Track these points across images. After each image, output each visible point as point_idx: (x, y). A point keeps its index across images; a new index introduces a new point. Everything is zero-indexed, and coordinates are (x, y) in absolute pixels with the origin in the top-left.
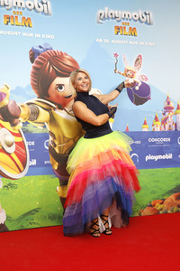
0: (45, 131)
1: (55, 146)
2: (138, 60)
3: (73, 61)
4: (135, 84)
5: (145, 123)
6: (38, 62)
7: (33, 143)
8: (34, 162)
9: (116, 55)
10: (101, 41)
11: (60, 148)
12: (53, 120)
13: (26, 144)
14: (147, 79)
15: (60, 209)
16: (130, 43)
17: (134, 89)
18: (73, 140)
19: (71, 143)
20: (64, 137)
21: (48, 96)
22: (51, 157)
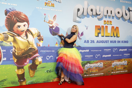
0: (11, 45)
1: (16, 52)
3: (25, 16)
4: (53, 27)
5: (57, 43)
6: (9, 16)
7: (5, 51)
8: (5, 59)
9: (45, 14)
10: (38, 8)
11: (18, 53)
12: (15, 41)
13: (2, 51)
14: (58, 25)
15: (17, 79)
16: (51, 10)
17: (52, 29)
18: (24, 49)
19: (23, 51)
20: (20, 48)
21: (13, 30)
22: (13, 56)
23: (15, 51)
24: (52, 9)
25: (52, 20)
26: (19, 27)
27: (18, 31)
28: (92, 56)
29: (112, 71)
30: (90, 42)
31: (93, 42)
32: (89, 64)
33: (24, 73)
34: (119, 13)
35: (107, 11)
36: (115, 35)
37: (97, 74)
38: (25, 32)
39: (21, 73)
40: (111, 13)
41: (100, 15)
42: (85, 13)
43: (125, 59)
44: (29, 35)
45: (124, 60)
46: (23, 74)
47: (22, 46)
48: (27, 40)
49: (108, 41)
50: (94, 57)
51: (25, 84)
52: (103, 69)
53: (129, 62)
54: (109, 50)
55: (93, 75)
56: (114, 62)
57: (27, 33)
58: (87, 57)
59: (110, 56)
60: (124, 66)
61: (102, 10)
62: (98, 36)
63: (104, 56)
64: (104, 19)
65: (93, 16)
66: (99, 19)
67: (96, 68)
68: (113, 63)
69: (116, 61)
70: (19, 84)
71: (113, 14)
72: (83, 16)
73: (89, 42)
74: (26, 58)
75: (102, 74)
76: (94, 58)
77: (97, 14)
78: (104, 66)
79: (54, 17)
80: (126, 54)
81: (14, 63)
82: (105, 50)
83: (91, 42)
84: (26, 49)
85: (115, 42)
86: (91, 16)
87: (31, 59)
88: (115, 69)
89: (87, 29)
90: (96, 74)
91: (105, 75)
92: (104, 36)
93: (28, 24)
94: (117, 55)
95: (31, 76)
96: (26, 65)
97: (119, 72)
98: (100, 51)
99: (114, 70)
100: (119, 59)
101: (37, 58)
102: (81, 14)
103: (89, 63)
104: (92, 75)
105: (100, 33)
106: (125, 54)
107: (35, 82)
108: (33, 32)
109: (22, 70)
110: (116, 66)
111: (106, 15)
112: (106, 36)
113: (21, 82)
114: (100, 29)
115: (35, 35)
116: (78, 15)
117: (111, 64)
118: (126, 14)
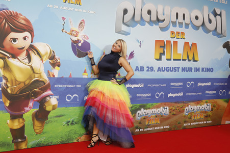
1: (8, 87)
2: (82, 24)
3: (27, 20)
4: (78, 41)
5: (85, 72)
9: (63, 18)
10: (51, 6)
11: (12, 89)
12: (6, 67)
14: (88, 38)
15: (10, 138)
16: (76, 10)
17: (77, 45)
18: (24, 82)
19: (22, 85)
20: (16, 80)
21: (3, 47)
22: (3, 96)
23: (6, 85)
24: (77, 8)
25: (76, 28)
26: (15, 41)
27: (12, 48)
28: (150, 95)
29: (185, 122)
30: (146, 69)
31: (151, 69)
32: (144, 109)
33: (24, 126)
34: (197, 18)
35: (177, 14)
36: (191, 58)
37: (159, 128)
38: (27, 50)
39: (19, 127)
40: (184, 19)
41: (164, 20)
42: (137, 18)
43: (207, 100)
44: (34, 57)
45: (206, 102)
46: (23, 128)
47: (20, 77)
48: (30, 64)
49: (178, 68)
50: (153, 97)
51: (26, 148)
52: (168, 118)
53: (214, 106)
54: (179, 84)
55: (152, 129)
56: (188, 106)
57: (31, 52)
58: (140, 97)
59: (181, 94)
60: (205, 112)
61: (167, 12)
62: (160, 59)
63: (170, 95)
64: (172, 29)
65: (151, 22)
66: (163, 29)
67: (156, 117)
68: (187, 108)
69: (192, 103)
70: (13, 148)
71: (187, 21)
72: (133, 22)
73: (143, 70)
74: (28, 98)
75: (167, 127)
76: (152, 99)
77: (158, 20)
78: (170, 112)
79: (81, 23)
80: (209, 91)
81: (4, 108)
82: (172, 84)
83: (148, 71)
84: (27, 83)
85: (190, 69)
86: (148, 22)
87: (38, 101)
88: (189, 118)
89: (140, 46)
90: (155, 128)
91: (173, 130)
92: (170, 60)
93: (32, 36)
94: (194, 94)
95: (37, 131)
96: (27, 111)
97: (197, 123)
98: (164, 85)
99: (187, 120)
100: (198, 101)
101: (48, 98)
102: (129, 19)
103: (145, 107)
104: (149, 129)
105: (163, 54)
106: (207, 92)
107: (45, 143)
108: (42, 51)
109: (19, 122)
110: (192, 113)
111: (176, 22)
112: (174, 60)
113: (17, 144)
114: (164, 47)
115: (45, 57)
116: (125, 21)
117: (184, 110)
118: (210, 21)
